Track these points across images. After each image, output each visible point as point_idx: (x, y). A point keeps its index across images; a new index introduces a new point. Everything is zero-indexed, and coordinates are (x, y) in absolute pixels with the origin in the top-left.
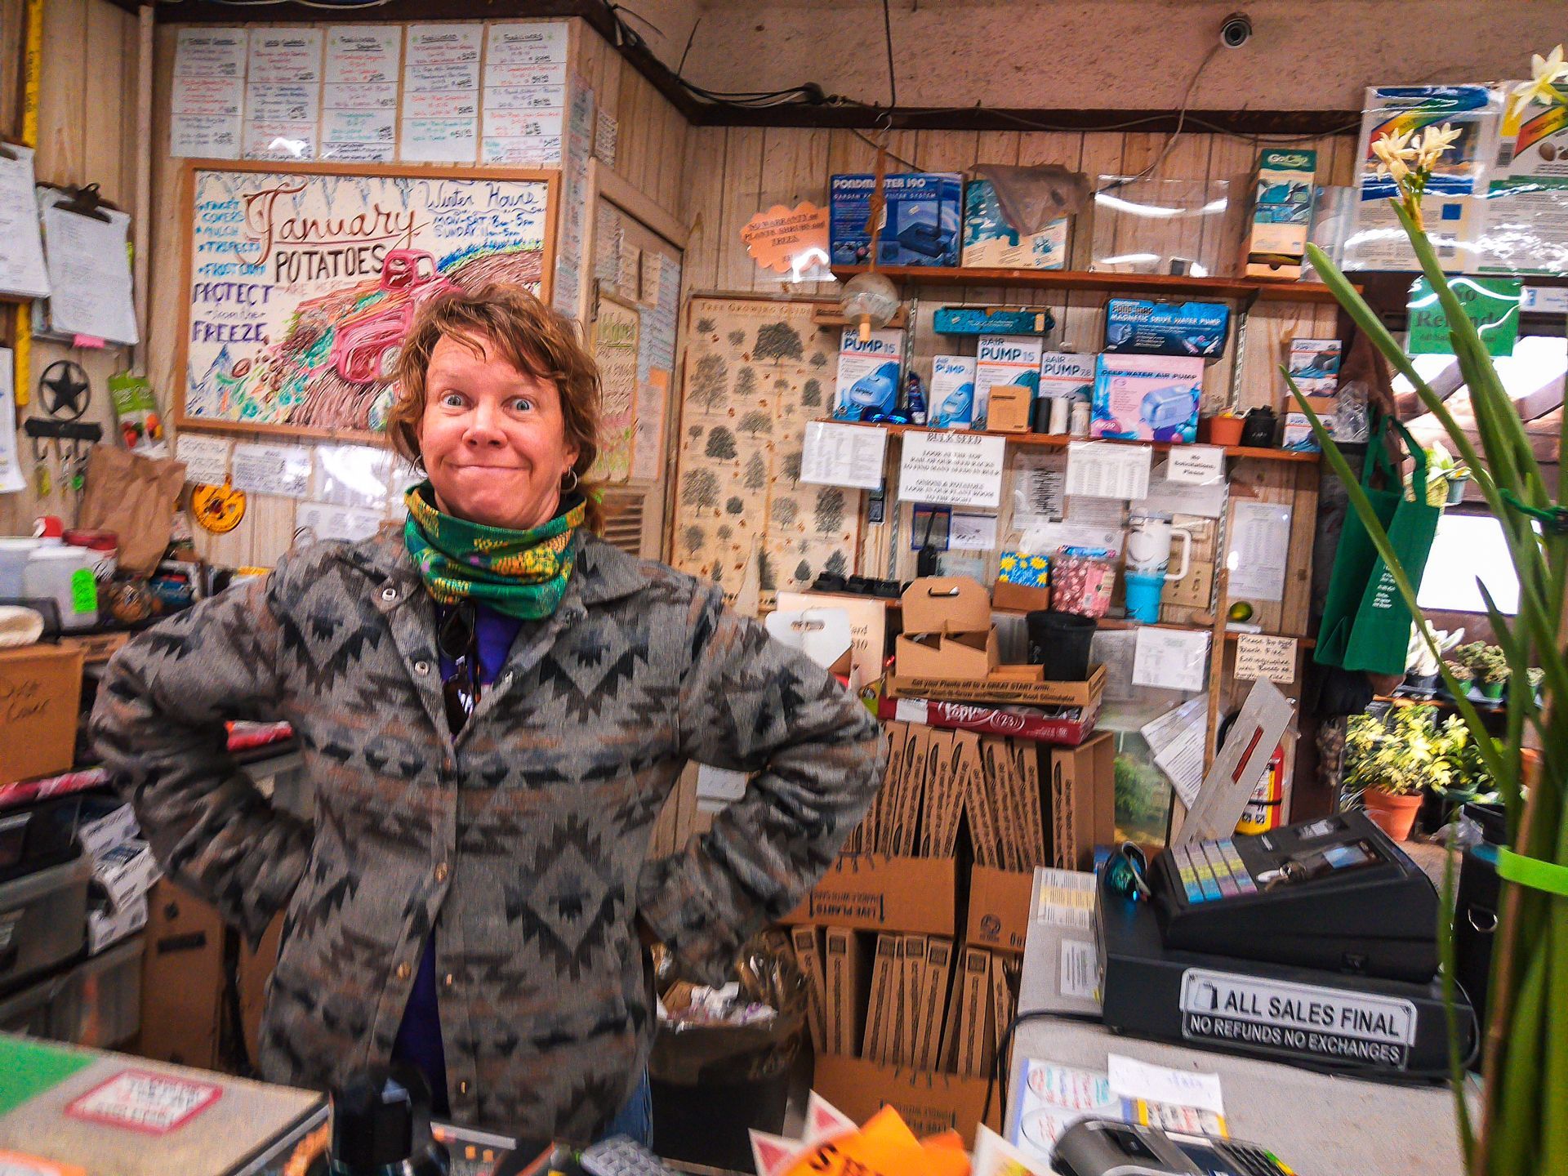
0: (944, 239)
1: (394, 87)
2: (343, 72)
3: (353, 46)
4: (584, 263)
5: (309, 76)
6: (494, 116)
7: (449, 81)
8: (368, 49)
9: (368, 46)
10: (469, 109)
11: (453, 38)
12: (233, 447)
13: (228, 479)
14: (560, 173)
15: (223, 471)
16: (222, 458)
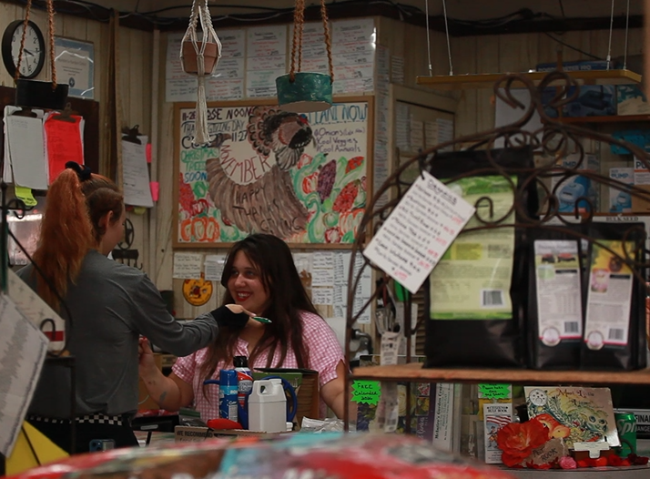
0: (606, 99)
1: (284, 57)
2: (256, 51)
3: (261, 37)
4: (390, 141)
5: (239, 54)
6: (337, 69)
7: (312, 52)
8: (269, 38)
9: (269, 37)
10: (324, 66)
11: (314, 30)
12: (204, 257)
13: (202, 275)
14: (374, 97)
15: (199, 271)
16: (199, 264)
